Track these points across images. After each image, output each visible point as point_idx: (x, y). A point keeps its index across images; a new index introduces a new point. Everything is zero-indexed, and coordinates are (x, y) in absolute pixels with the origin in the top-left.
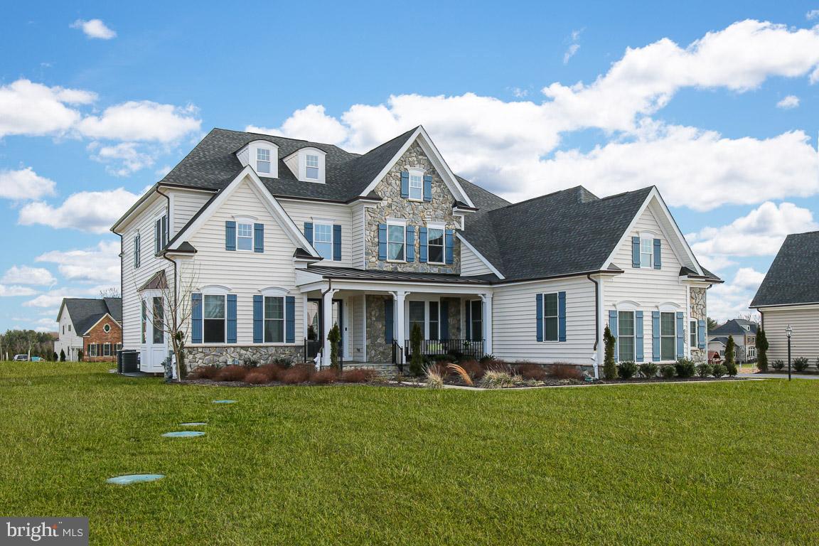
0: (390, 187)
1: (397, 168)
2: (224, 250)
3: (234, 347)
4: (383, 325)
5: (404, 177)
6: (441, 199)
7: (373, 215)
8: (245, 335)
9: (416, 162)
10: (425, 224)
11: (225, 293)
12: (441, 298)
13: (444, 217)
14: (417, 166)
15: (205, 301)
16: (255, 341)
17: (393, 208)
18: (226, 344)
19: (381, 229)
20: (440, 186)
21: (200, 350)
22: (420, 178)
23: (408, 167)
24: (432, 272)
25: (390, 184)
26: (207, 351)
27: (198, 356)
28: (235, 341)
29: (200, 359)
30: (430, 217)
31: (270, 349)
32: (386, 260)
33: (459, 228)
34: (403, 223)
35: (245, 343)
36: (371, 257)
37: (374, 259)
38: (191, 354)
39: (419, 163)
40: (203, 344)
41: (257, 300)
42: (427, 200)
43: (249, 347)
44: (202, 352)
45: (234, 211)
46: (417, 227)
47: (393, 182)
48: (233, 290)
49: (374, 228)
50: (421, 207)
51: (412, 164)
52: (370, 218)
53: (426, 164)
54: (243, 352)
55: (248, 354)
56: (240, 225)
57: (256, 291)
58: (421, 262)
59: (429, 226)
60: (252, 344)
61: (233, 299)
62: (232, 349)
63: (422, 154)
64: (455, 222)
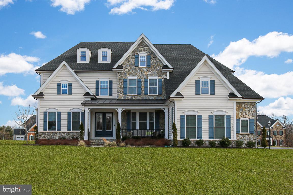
0: (129, 63)
1: (133, 54)
2: (56, 95)
3: (59, 132)
4: (125, 124)
5: (137, 57)
6: (156, 65)
7: (121, 75)
8: (64, 128)
9: (143, 50)
10: (147, 77)
11: (56, 111)
12: (156, 111)
13: (158, 73)
14: (143, 52)
15: (49, 115)
16: (68, 130)
17: (131, 72)
18: (56, 131)
19: (125, 81)
20: (155, 59)
21: (46, 133)
22: (145, 57)
23: (138, 53)
24: (151, 99)
25: (129, 61)
26: (49, 134)
27: (46, 135)
28: (60, 130)
29: (46, 137)
30: (150, 74)
31: (74, 133)
32: (127, 95)
33: (166, 78)
34: (136, 78)
35: (64, 131)
36: (120, 94)
37: (121, 95)
38: (43, 134)
39: (144, 50)
40: (48, 131)
41: (69, 114)
42: (149, 66)
43: (65, 132)
44: (47, 134)
45: (60, 79)
46: (143, 79)
47: (131, 60)
48: (60, 110)
49: (121, 81)
50: (145, 70)
51: (141, 51)
52: (120, 77)
53: (148, 50)
54: (63, 134)
55: (65, 135)
56: (62, 84)
57: (69, 110)
58: (145, 95)
59: (149, 78)
60: (67, 131)
61: (59, 114)
62: (59, 133)
63: (146, 46)
64: (163, 75)
